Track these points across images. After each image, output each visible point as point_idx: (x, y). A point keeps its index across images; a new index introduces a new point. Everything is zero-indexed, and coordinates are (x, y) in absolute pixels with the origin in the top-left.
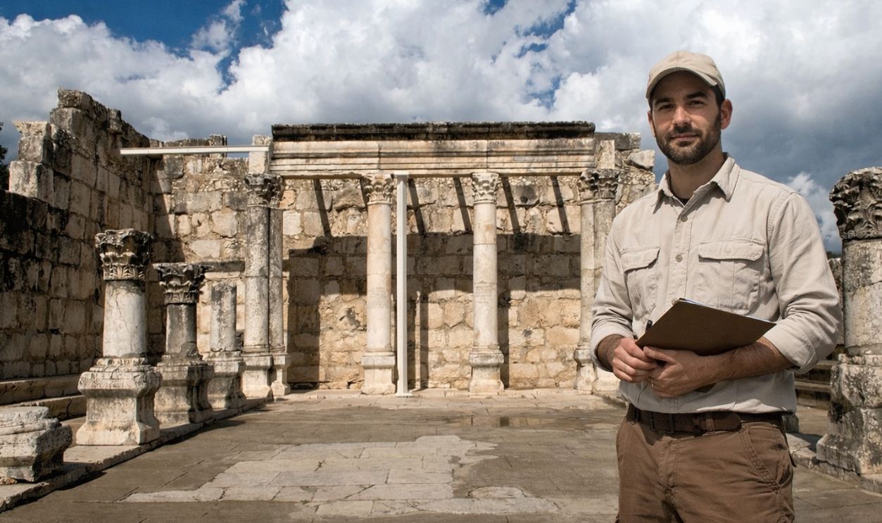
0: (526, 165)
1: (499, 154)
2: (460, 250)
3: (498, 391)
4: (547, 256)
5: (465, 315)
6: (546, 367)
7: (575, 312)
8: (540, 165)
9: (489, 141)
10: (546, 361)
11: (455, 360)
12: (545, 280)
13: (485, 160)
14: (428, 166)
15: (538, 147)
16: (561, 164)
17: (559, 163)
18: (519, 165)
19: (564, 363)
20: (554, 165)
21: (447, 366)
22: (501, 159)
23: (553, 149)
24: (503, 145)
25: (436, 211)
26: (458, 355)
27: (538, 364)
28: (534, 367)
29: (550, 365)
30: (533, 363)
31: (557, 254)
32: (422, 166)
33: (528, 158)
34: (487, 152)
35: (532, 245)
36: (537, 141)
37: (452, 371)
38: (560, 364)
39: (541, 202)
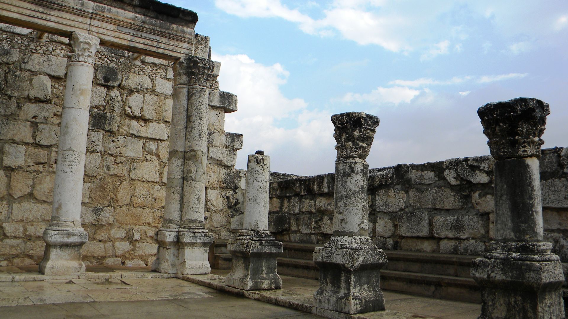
0: (129, 37)
1: (103, 19)
2: (35, 117)
3: (79, 274)
4: (122, 137)
5: (33, 187)
6: (113, 246)
7: (144, 193)
8: (143, 41)
9: (96, 4)
10: (113, 240)
11: (17, 234)
12: (118, 160)
13: (88, 21)
14: (21, 10)
15: (144, 22)
16: (163, 46)
17: (160, 44)
18: (122, 36)
19: (131, 243)
20: (156, 44)
21: (7, 241)
22: (105, 25)
23: (158, 29)
24: (110, 11)
25: (14, 72)
26: (21, 230)
27: (105, 242)
28: (102, 245)
29: (117, 244)
30: (100, 241)
31: (132, 137)
32: (15, 9)
33: (131, 31)
34: (92, 13)
35: (110, 124)
36: (143, 17)
37: (12, 247)
38: (127, 243)
39: (122, 86)
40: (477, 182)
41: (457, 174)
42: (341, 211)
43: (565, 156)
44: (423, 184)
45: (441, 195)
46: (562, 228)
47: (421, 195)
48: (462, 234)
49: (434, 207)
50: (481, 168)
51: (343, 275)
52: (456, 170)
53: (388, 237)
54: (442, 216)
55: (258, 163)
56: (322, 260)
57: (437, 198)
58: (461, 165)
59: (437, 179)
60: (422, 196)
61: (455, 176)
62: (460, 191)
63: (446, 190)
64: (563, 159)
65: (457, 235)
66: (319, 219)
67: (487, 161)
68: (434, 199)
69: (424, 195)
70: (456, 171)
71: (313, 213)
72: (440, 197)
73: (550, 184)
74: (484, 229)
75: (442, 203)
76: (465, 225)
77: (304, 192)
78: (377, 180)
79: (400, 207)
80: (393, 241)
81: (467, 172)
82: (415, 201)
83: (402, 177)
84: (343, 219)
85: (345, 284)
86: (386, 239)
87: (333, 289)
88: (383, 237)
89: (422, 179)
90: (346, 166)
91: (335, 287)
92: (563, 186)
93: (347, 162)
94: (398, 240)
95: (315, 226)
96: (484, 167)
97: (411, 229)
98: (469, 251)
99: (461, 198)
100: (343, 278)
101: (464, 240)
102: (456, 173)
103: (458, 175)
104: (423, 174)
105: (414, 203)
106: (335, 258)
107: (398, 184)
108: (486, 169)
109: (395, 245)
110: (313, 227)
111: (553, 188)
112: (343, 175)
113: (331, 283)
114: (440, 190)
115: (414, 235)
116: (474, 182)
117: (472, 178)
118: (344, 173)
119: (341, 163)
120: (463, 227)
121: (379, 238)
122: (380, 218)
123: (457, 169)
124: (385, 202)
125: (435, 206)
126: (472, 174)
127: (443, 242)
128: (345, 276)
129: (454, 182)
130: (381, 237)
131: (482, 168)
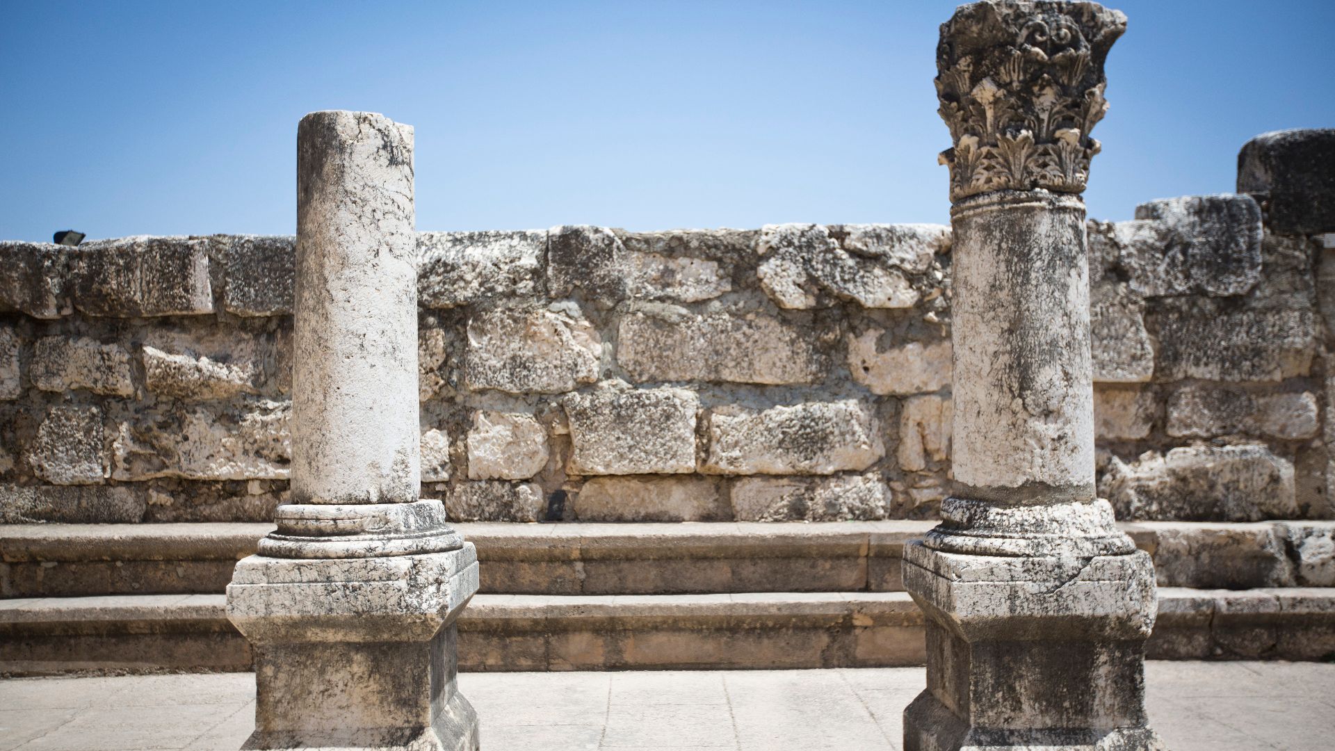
40: (877, 304)
41: (809, 275)
42: (1053, 404)
43: (1133, 246)
44: (675, 300)
45: (743, 340)
46: (1111, 436)
47: (667, 336)
48: (821, 460)
49: (712, 377)
50: (891, 262)
51: (1103, 658)
52: (807, 262)
53: (526, 481)
54: (745, 403)
55: (393, 161)
56: (1012, 610)
57: (728, 349)
58: (822, 247)
59: (729, 288)
60: (670, 341)
61: (802, 280)
62: (814, 329)
63: (762, 322)
64: (1130, 255)
65: (804, 465)
66: (160, 418)
67: (913, 242)
68: (717, 353)
69: (677, 337)
70: (804, 264)
71: (120, 399)
72: (739, 344)
73: (1100, 317)
74: (885, 444)
75: (745, 365)
76: (832, 433)
77: (60, 308)
78: (468, 277)
79: (581, 375)
80: (545, 493)
81: (843, 271)
82: (639, 357)
83: (585, 271)
84: (1060, 438)
85: (1114, 694)
86: (516, 485)
87: (1049, 722)
88: (501, 481)
89: (668, 285)
90: (1062, 222)
91: (1060, 710)
92: (1131, 326)
93: (1064, 209)
94: (565, 488)
95: (136, 448)
96: (902, 260)
97: (630, 448)
98: (845, 510)
99: (816, 350)
100: (1103, 671)
101: (825, 477)
102: (803, 273)
103: (812, 280)
104: (672, 265)
105: (636, 362)
106: (1087, 594)
107: (566, 296)
108: (908, 266)
109: (551, 504)
110: (120, 453)
111: (1105, 331)
112: (1052, 259)
113: (1037, 698)
114: (740, 322)
115: (645, 469)
116: (869, 304)
117: (861, 289)
118: (1057, 250)
119: (1043, 209)
120: (824, 439)
121: (483, 485)
122: (487, 415)
123: (810, 260)
124: (513, 358)
125: (717, 371)
126: (862, 277)
127: (748, 487)
128: (1112, 661)
129: (796, 300)
130: (490, 480)
131: (894, 261)
